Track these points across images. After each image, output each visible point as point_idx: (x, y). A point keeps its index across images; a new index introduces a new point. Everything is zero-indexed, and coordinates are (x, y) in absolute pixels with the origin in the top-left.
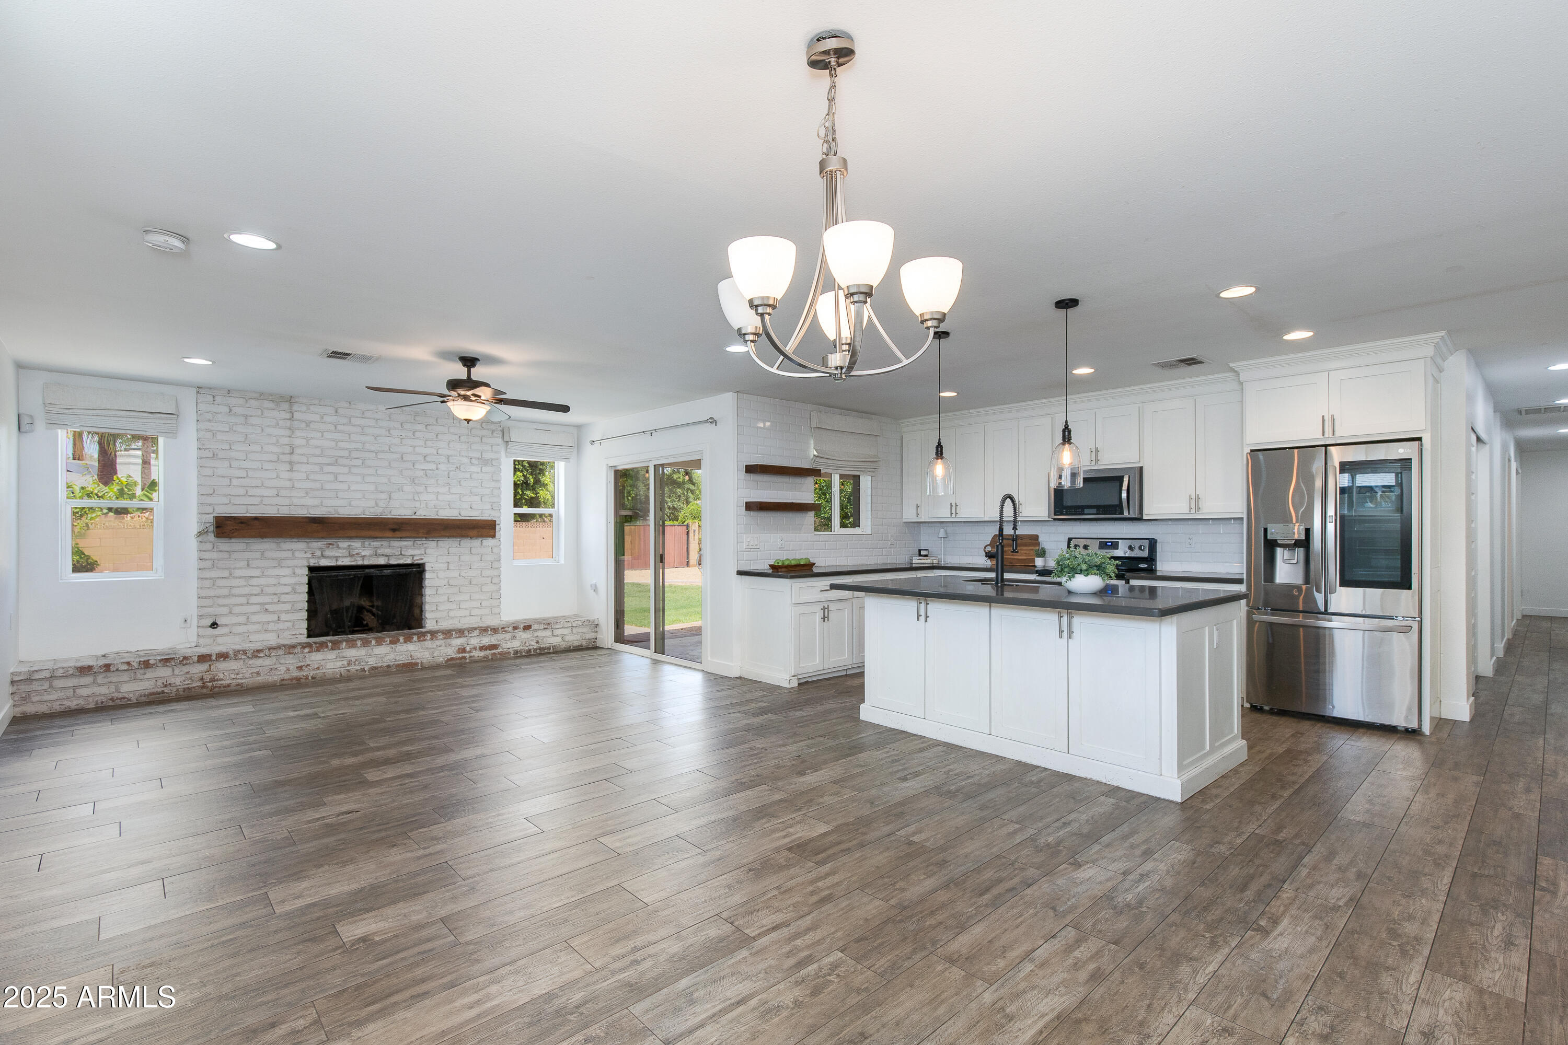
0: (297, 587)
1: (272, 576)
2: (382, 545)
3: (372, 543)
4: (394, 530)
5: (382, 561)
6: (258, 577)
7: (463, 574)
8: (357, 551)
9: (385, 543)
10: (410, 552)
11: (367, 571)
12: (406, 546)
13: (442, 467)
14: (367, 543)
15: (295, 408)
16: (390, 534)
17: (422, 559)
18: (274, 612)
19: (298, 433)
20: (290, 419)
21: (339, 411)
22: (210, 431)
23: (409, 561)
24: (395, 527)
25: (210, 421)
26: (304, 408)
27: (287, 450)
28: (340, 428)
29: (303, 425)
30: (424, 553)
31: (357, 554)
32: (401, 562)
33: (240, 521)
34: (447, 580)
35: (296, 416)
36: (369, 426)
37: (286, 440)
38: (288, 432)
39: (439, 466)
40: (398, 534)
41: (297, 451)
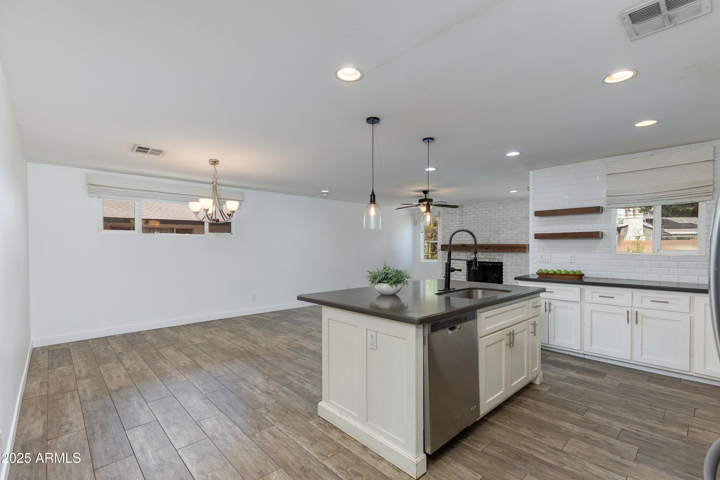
0: (463, 267)
1: (457, 264)
2: (488, 254)
3: (485, 254)
4: (486, 249)
5: (488, 260)
6: (454, 263)
7: (518, 268)
8: (480, 256)
9: (489, 254)
10: (497, 257)
11: (484, 264)
12: (496, 255)
13: (509, 222)
14: (483, 254)
15: (463, 208)
16: (485, 250)
17: (501, 261)
18: (458, 275)
19: (464, 217)
20: (462, 212)
21: (475, 207)
22: (444, 219)
23: (497, 261)
24: (486, 248)
25: (444, 216)
26: (465, 208)
27: (461, 222)
28: (475, 213)
29: (465, 214)
30: (502, 258)
31: (480, 257)
32: (494, 261)
33: (446, 246)
34: (511, 270)
35: (464, 211)
36: (484, 211)
37: (460, 220)
38: (461, 217)
39: (508, 222)
40: (487, 250)
41: (464, 223)
